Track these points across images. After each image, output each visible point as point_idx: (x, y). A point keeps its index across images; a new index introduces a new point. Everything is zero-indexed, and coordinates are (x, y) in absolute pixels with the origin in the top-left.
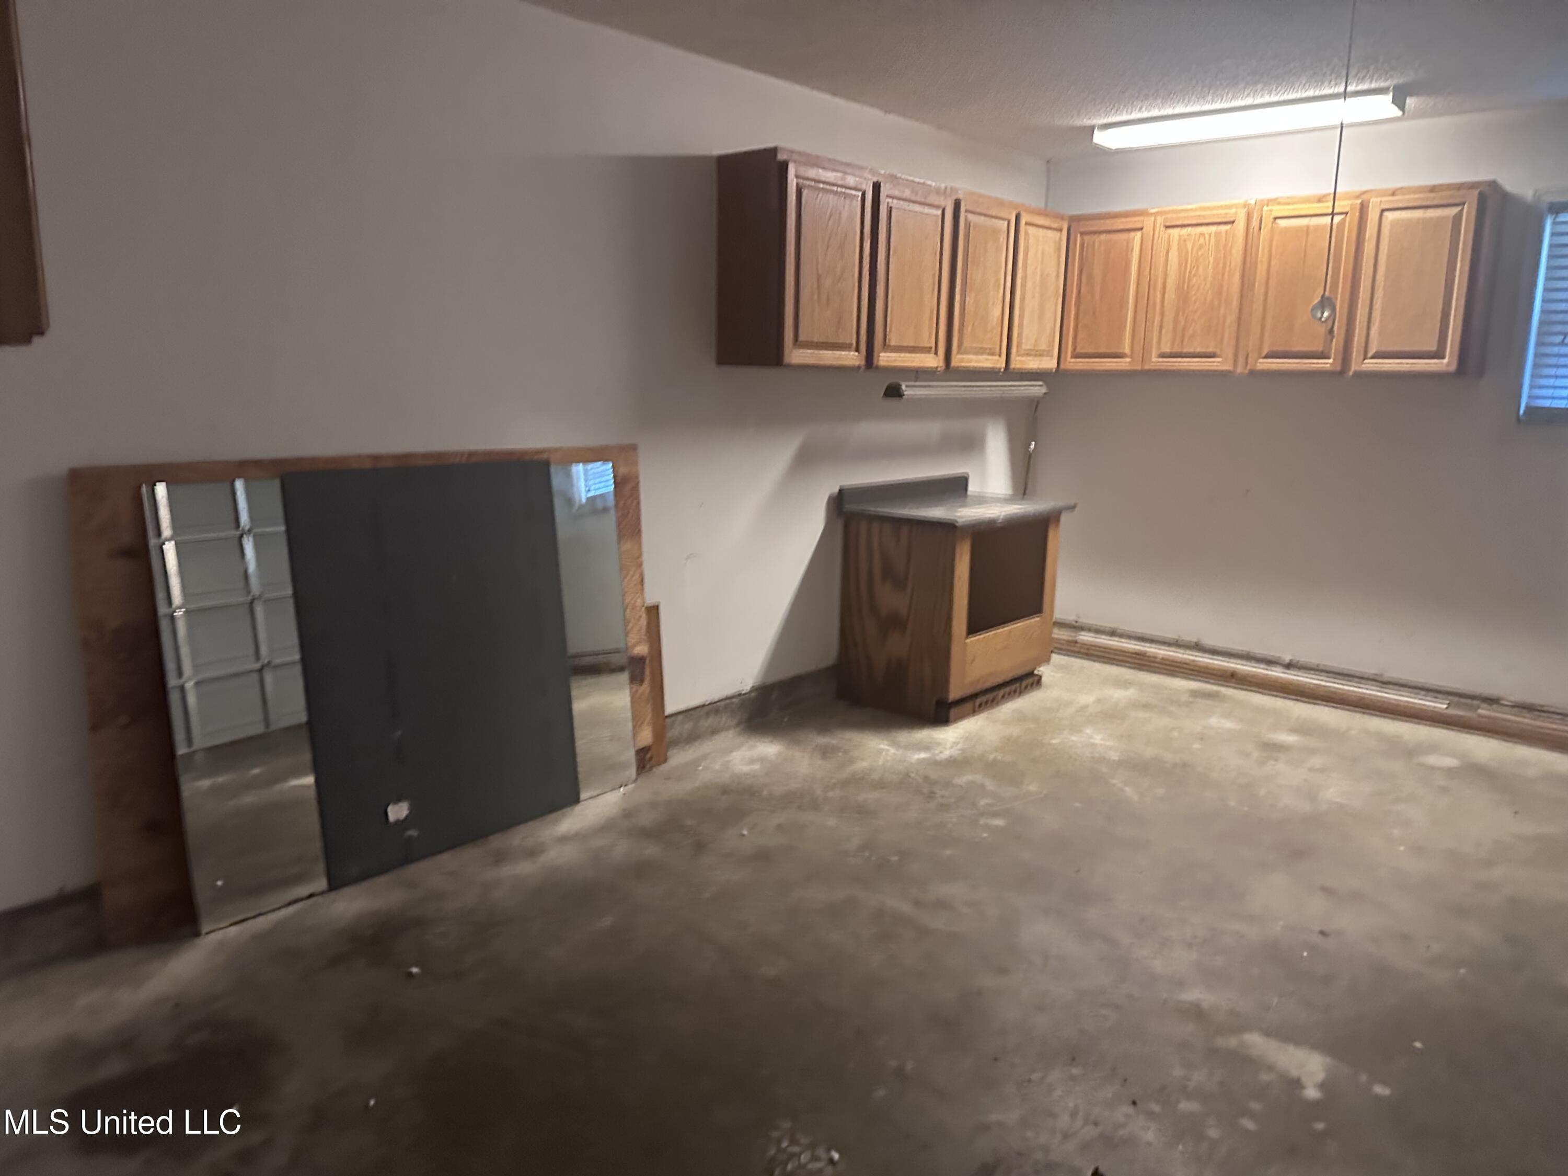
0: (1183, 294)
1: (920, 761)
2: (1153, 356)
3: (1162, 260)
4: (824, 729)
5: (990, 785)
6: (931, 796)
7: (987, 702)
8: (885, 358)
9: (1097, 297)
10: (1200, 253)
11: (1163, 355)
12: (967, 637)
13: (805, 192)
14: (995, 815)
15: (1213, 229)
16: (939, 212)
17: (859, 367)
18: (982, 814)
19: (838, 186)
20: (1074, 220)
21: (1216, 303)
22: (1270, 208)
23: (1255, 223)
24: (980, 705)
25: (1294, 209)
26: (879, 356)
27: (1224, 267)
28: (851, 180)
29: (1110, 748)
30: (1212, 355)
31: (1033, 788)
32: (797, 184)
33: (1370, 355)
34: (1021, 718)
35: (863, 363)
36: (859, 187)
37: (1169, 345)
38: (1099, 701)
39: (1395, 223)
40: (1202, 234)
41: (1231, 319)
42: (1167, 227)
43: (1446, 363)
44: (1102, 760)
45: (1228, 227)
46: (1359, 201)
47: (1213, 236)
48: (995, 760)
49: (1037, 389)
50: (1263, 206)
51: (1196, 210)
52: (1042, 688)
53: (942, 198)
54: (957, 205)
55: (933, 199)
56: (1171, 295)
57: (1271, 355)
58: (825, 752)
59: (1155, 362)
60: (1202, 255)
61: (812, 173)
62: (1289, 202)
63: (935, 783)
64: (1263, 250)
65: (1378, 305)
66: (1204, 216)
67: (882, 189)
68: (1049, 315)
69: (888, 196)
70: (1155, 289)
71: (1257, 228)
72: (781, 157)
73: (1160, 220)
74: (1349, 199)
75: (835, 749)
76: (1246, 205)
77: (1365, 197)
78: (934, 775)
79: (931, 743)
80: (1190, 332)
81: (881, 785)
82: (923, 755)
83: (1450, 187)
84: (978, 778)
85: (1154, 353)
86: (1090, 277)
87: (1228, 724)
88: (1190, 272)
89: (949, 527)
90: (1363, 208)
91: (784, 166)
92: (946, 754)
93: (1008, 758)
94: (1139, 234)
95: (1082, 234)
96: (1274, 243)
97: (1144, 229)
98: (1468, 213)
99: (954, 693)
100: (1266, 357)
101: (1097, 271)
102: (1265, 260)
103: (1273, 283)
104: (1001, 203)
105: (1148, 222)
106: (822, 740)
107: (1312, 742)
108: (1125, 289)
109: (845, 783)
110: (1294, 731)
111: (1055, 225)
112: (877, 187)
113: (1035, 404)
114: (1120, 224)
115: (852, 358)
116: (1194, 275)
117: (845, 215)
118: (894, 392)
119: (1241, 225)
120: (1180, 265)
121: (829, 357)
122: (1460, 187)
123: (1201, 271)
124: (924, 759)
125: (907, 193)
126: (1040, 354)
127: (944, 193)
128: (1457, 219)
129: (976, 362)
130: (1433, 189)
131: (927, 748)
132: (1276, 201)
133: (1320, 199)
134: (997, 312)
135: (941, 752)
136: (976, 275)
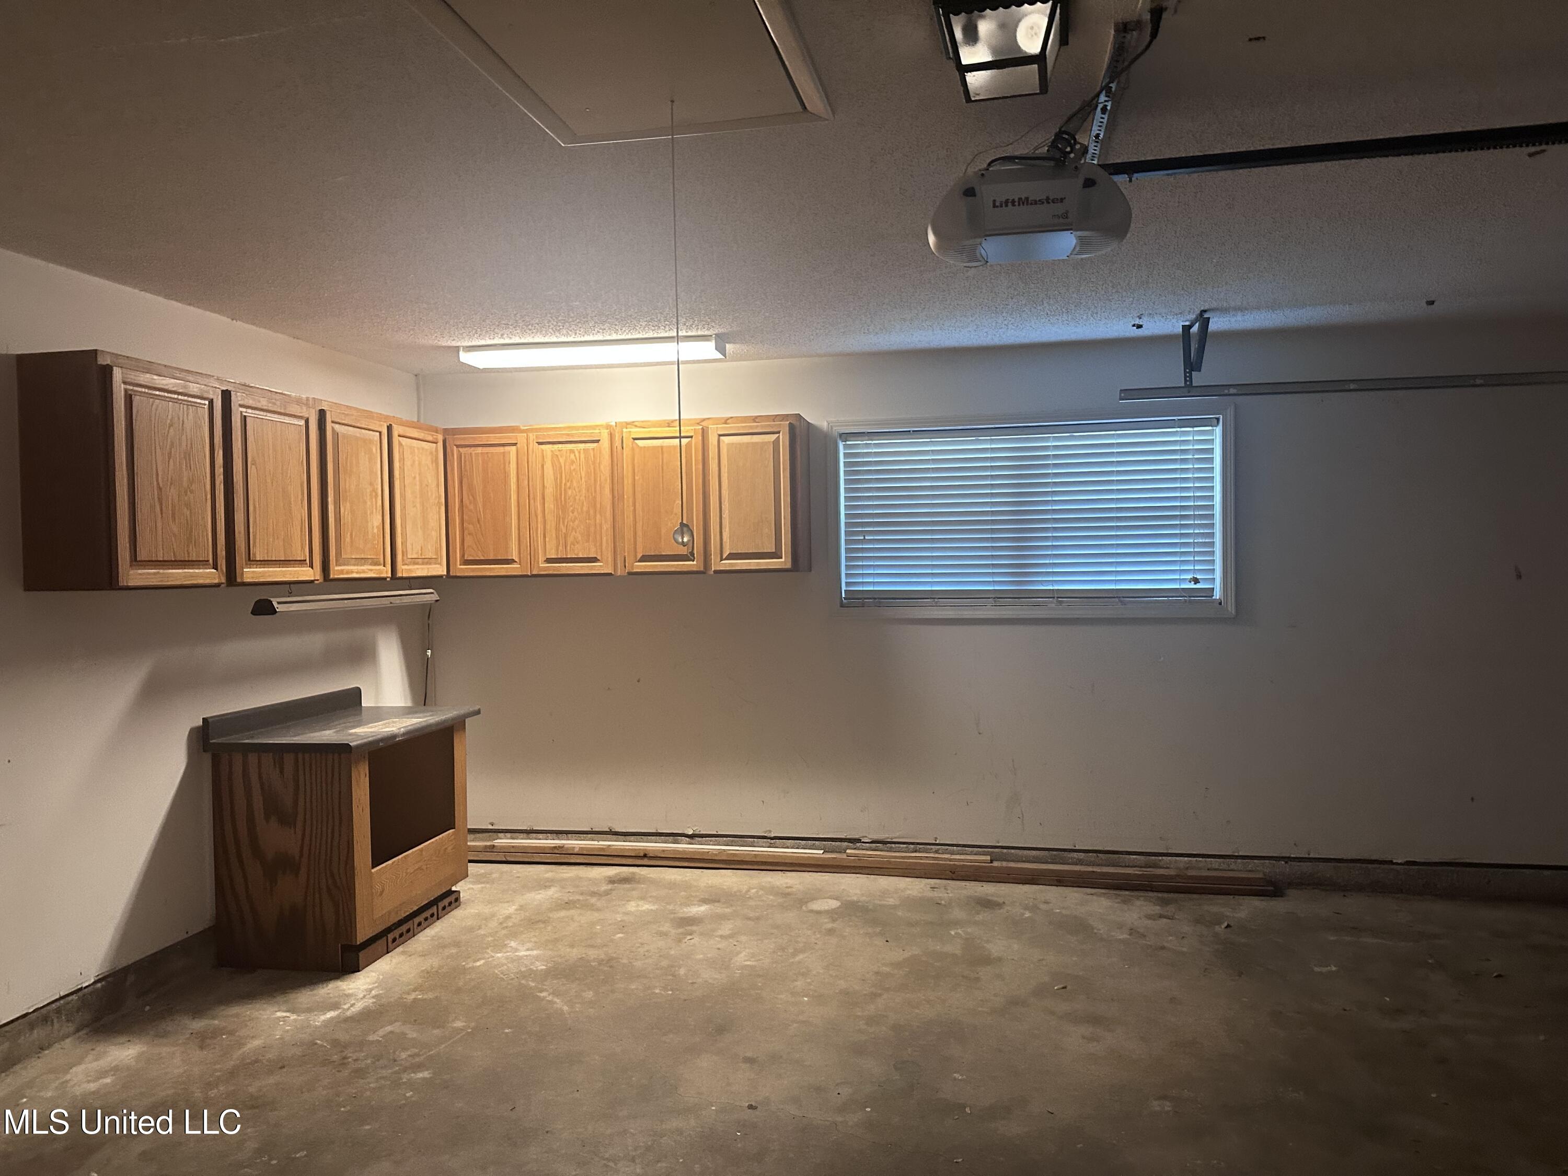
0: (562, 505)
1: (327, 1023)
2: (540, 563)
3: (539, 473)
4: (198, 1012)
5: (412, 1033)
6: (343, 1063)
7: (401, 935)
8: (250, 573)
9: (480, 505)
10: (572, 468)
11: (549, 561)
12: (373, 867)
13: (136, 400)
14: (419, 1067)
15: (582, 446)
16: (302, 423)
17: (218, 585)
18: (405, 1070)
19: (179, 394)
20: (448, 433)
21: (592, 512)
22: (628, 430)
23: (617, 443)
24: (394, 940)
25: (649, 432)
26: (242, 574)
27: (595, 481)
28: (194, 388)
29: (537, 958)
30: (595, 560)
31: (459, 1024)
32: (126, 390)
33: (724, 557)
34: (440, 945)
35: (223, 580)
36: (205, 395)
37: (553, 551)
38: (521, 908)
39: (730, 445)
40: (572, 451)
41: (607, 526)
42: (540, 443)
43: (784, 562)
44: (530, 974)
45: (595, 445)
46: (701, 427)
47: (582, 452)
48: (415, 1000)
49: (429, 596)
50: (622, 429)
51: (564, 428)
52: (462, 906)
53: (304, 408)
54: (322, 414)
55: (294, 409)
56: (550, 505)
57: (644, 559)
58: (203, 1040)
59: (542, 567)
60: (574, 470)
61: (144, 378)
62: (644, 425)
63: (346, 1046)
64: (627, 467)
65: (726, 515)
66: (572, 435)
67: (233, 398)
68: (433, 524)
69: (241, 406)
70: (534, 499)
71: (620, 447)
72: (102, 361)
73: (532, 436)
74: (691, 425)
75: (216, 1033)
76: (608, 427)
77: (704, 424)
78: (343, 1037)
79: (339, 996)
80: (570, 540)
81: (281, 1065)
82: (331, 1014)
83: (768, 417)
84: (396, 1027)
85: (541, 558)
86: (471, 488)
87: (646, 907)
88: (565, 484)
89: (343, 749)
90: (704, 432)
91: (107, 371)
92: (359, 1006)
93: (430, 995)
94: (514, 448)
95: (458, 446)
96: (636, 461)
97: (518, 445)
98: (784, 439)
99: (362, 935)
100: (640, 561)
101: (477, 481)
102: (630, 475)
103: (639, 496)
104: (369, 415)
105: (521, 438)
106: (198, 1025)
107: (719, 909)
108: (507, 498)
109: (232, 1074)
110: (704, 901)
111: (430, 438)
112: (226, 395)
113: (428, 610)
114: (494, 439)
115: (208, 575)
116: (570, 488)
117: (188, 425)
118: (264, 608)
119: (605, 443)
120: (556, 479)
121: (177, 575)
122: (775, 418)
123: (575, 484)
124: (332, 1018)
125: (263, 403)
126: (428, 561)
127: (306, 403)
128: (776, 443)
129: (357, 573)
130: (755, 419)
131: (335, 1006)
132: (632, 424)
133: (669, 424)
134: (376, 520)
135: (353, 1005)
136: (349, 484)
